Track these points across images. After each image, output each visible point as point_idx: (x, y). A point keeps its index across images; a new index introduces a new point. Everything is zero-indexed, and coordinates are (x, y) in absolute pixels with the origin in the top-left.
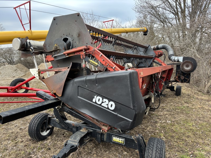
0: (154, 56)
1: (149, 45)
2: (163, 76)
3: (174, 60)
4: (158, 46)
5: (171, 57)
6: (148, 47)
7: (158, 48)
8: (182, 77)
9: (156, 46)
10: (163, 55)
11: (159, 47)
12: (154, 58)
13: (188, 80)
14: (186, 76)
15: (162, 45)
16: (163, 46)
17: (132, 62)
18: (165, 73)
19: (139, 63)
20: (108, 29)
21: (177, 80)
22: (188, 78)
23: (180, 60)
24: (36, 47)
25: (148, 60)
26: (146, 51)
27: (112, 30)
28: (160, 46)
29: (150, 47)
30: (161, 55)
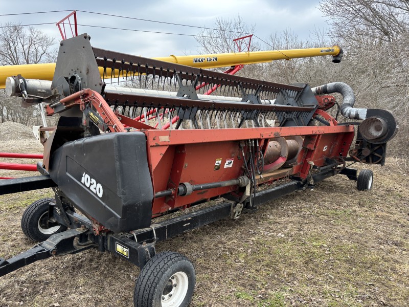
0: (314, 107)
1: (307, 85)
2: (308, 148)
3: (349, 114)
4: (326, 86)
5: (345, 108)
6: (304, 89)
7: (325, 91)
8: (366, 152)
9: (323, 86)
10: (336, 105)
11: (327, 88)
12: (316, 111)
13: (380, 158)
14: (378, 149)
15: (334, 83)
16: (335, 86)
17: (255, 118)
18: (312, 142)
19: (287, 120)
20: (241, 53)
21: (354, 156)
22: (381, 155)
23: (360, 116)
24: (44, 91)
25: (304, 114)
26: (300, 96)
27: (249, 54)
28: (330, 85)
29: (307, 88)
30: (330, 104)
